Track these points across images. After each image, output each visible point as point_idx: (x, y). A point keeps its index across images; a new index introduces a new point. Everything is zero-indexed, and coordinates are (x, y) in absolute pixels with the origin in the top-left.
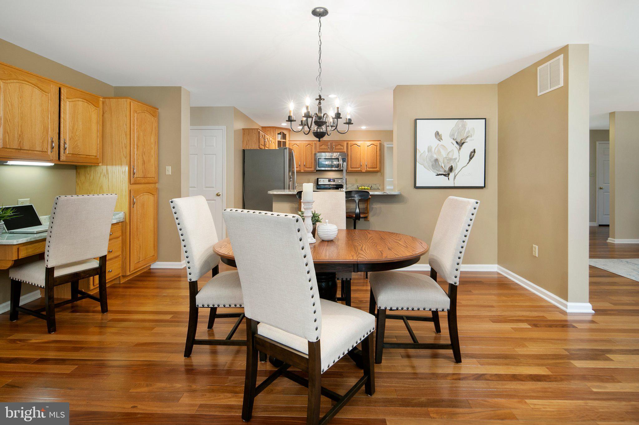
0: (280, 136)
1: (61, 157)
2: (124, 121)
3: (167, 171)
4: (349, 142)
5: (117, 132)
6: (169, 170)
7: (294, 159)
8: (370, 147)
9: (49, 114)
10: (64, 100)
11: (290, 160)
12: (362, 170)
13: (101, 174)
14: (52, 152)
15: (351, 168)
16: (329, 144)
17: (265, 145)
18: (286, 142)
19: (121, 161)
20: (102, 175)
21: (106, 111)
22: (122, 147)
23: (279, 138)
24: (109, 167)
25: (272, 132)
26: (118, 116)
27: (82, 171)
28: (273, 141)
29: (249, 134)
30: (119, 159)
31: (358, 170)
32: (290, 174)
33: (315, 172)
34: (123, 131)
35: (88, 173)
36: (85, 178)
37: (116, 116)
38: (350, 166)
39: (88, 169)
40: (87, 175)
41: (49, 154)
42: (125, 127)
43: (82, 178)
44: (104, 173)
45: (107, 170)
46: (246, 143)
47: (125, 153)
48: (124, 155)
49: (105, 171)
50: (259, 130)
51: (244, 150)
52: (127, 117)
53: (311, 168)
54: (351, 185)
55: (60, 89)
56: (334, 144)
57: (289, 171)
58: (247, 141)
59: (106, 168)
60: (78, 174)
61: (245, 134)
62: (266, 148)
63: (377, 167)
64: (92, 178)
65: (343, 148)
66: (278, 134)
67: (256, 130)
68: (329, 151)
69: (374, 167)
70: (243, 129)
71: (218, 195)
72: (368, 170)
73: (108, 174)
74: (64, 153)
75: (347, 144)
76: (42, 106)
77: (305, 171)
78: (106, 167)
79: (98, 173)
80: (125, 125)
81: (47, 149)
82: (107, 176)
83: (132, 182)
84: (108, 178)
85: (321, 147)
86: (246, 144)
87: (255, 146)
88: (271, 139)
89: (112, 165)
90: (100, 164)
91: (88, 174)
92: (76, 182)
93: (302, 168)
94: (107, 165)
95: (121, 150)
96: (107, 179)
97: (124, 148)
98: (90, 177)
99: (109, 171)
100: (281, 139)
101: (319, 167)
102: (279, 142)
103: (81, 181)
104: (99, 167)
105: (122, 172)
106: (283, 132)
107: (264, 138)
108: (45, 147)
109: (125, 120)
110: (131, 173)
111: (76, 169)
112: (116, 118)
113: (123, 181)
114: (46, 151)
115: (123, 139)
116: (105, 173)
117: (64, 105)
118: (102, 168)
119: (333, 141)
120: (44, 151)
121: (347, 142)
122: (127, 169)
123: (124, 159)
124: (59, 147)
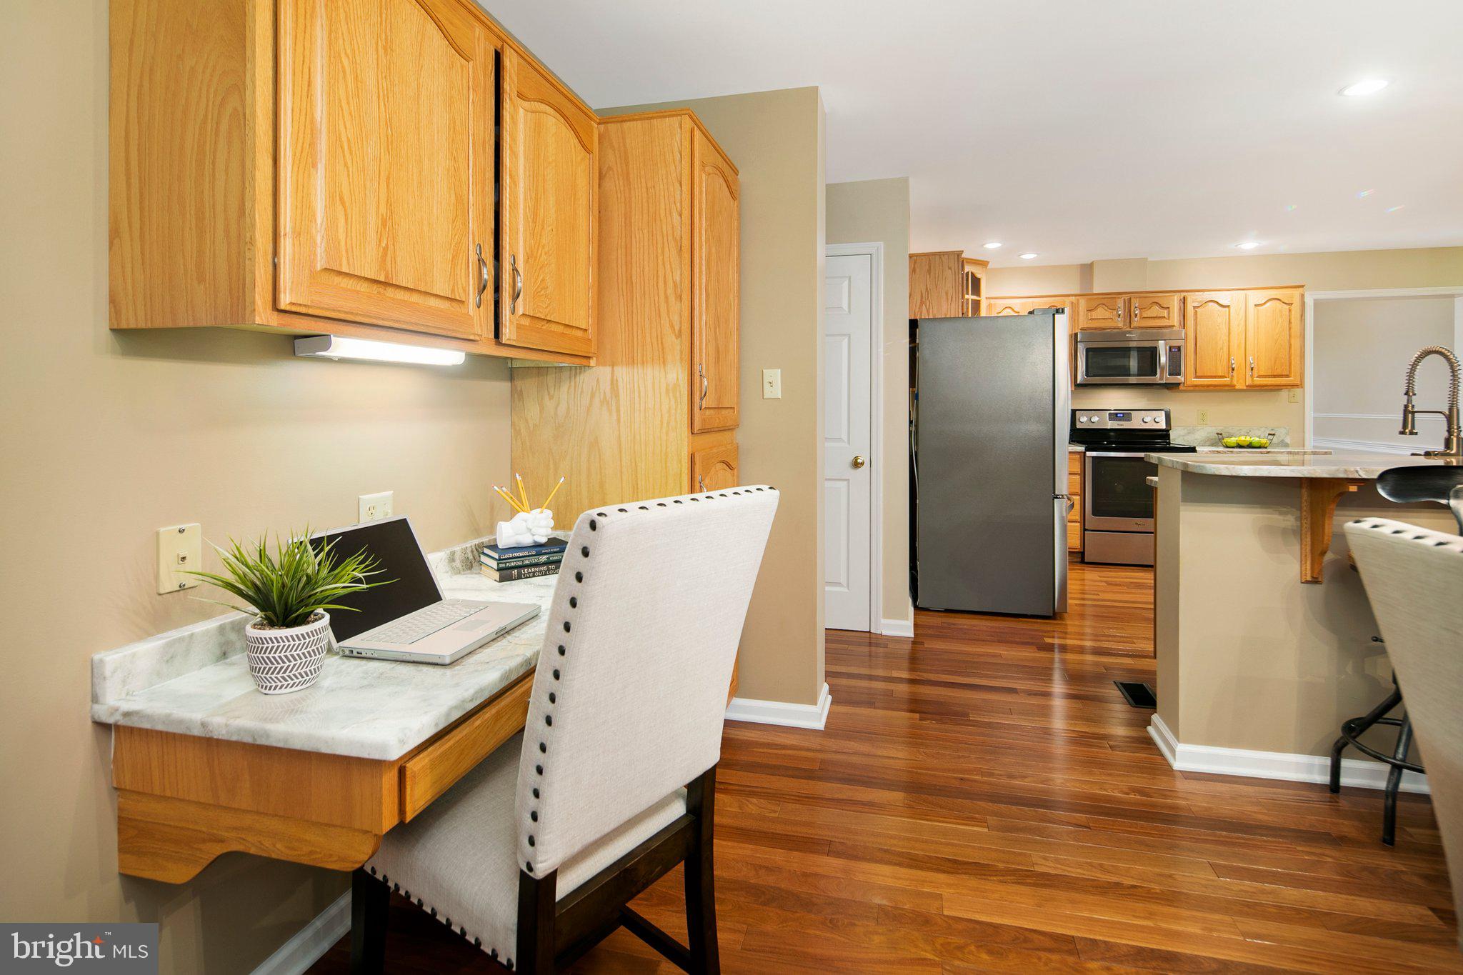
1: (506, 326)
2: (672, 199)
3: (767, 386)
4: (1190, 296)
5: (646, 244)
6: (774, 382)
8: (1264, 307)
9: (471, 145)
10: (511, 99)
12: (1235, 383)
13: (593, 396)
14: (479, 307)
15: (1197, 377)
16: (1120, 303)
18: (979, 301)
19: (663, 349)
20: (597, 401)
21: (610, 168)
22: (666, 297)
23: (968, 289)
24: (622, 372)
26: (649, 185)
27: (528, 386)
29: (929, 272)
30: (654, 341)
31: (1221, 383)
34: (670, 238)
35: (552, 392)
36: (542, 411)
37: (644, 184)
38: (1193, 369)
39: (551, 379)
40: (547, 398)
41: (471, 312)
42: (675, 221)
43: (532, 411)
44: (602, 394)
45: (614, 383)
46: (919, 299)
47: (676, 318)
48: (672, 326)
49: (605, 386)
51: (913, 324)
52: (683, 183)
54: (1186, 431)
55: (498, 56)
56: (1135, 303)
58: (924, 291)
59: (609, 376)
60: (517, 394)
61: (918, 270)
63: (1290, 371)
64: (562, 409)
65: (1169, 313)
67: (952, 256)
68: (1120, 325)
69: (1279, 372)
70: (911, 256)
71: (856, 464)
72: (1258, 383)
73: (617, 396)
74: (513, 312)
75: (1184, 300)
76: (450, 106)
78: (608, 369)
79: (582, 392)
80: (675, 215)
81: (466, 291)
82: (614, 404)
83: (697, 426)
84: (618, 411)
85: (1095, 314)
86: (918, 304)
87: (948, 310)
89: (631, 362)
90: (593, 362)
91: (551, 397)
92: (513, 424)
94: (613, 365)
95: (663, 309)
96: (614, 414)
97: (672, 299)
98: (556, 408)
99: (620, 384)
101: (1088, 376)
103: (527, 420)
104: (588, 373)
105: (667, 390)
106: (974, 271)
108: (460, 283)
109: (678, 197)
110: (695, 393)
111: (512, 379)
112: (644, 190)
113: (668, 424)
114: (464, 300)
115: (668, 266)
116: (608, 395)
117: (512, 118)
118: (599, 374)
119: (1133, 293)
120: (458, 298)
121: (1183, 294)
122: (677, 375)
123: (670, 339)
124: (497, 289)
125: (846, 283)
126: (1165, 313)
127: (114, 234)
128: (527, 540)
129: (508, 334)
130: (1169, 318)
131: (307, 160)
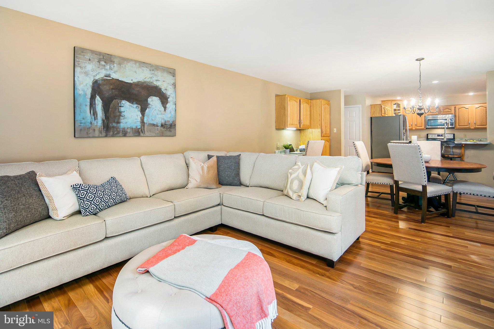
0: (395, 105)
4: (457, 106)
5: (316, 114)
6: (335, 130)
7: (407, 121)
8: (478, 108)
10: (301, 104)
11: (404, 121)
12: (470, 127)
15: (459, 126)
17: (385, 113)
18: (400, 109)
20: (310, 133)
21: (311, 106)
23: (395, 107)
24: (313, 130)
25: (389, 104)
27: (302, 132)
28: (391, 109)
29: (374, 108)
31: (466, 127)
32: (404, 131)
33: (425, 130)
34: (318, 114)
36: (303, 134)
37: (315, 107)
38: (458, 124)
39: (305, 130)
41: (298, 125)
43: (302, 134)
45: (312, 131)
47: (319, 124)
49: (311, 131)
50: (381, 105)
51: (371, 118)
52: (320, 107)
53: (422, 127)
54: (460, 139)
55: (300, 100)
56: (442, 108)
57: (403, 129)
58: (373, 112)
60: (300, 132)
61: (372, 108)
62: (386, 116)
63: (486, 124)
64: (306, 134)
65: (451, 110)
66: (394, 104)
67: (379, 105)
68: (438, 114)
69: (483, 124)
70: (371, 105)
72: (477, 127)
74: (301, 125)
75: (455, 108)
77: (416, 129)
78: (311, 129)
79: (308, 132)
80: (319, 111)
83: (323, 136)
86: (372, 114)
87: (378, 115)
88: (389, 109)
89: (314, 128)
90: (309, 128)
91: (305, 133)
92: (300, 136)
93: (414, 127)
95: (318, 122)
96: (312, 134)
100: (396, 108)
101: (428, 126)
102: (395, 110)
104: (308, 130)
105: (318, 132)
106: (398, 103)
107: (384, 109)
109: (319, 109)
110: (322, 132)
111: (300, 130)
113: (318, 135)
114: (297, 123)
115: (318, 117)
117: (301, 106)
119: (441, 106)
121: (455, 106)
122: (320, 130)
123: (319, 126)
124: (300, 123)
125: (354, 112)
126: (450, 111)
127: (276, 122)
128: (302, 148)
129: (301, 127)
130: (451, 112)
131: (289, 117)
